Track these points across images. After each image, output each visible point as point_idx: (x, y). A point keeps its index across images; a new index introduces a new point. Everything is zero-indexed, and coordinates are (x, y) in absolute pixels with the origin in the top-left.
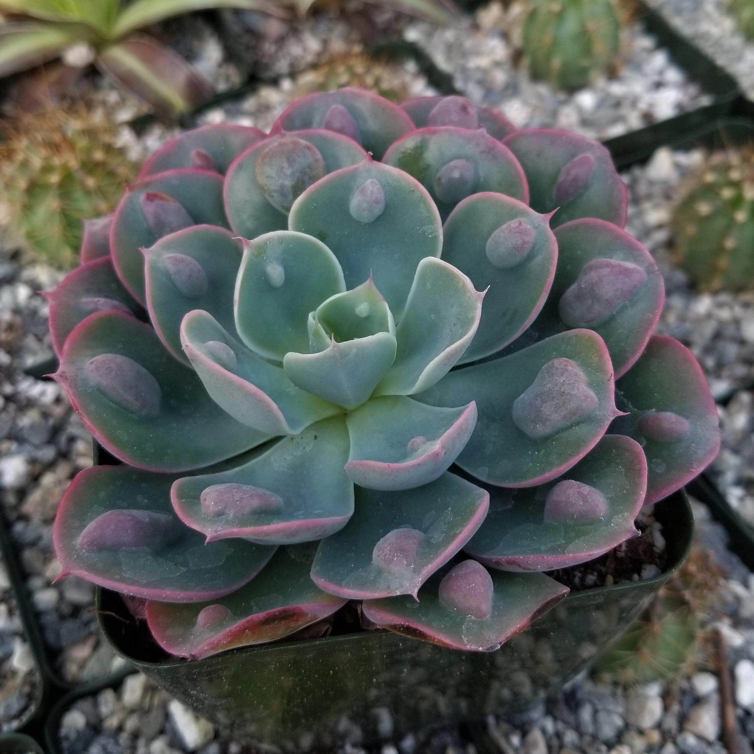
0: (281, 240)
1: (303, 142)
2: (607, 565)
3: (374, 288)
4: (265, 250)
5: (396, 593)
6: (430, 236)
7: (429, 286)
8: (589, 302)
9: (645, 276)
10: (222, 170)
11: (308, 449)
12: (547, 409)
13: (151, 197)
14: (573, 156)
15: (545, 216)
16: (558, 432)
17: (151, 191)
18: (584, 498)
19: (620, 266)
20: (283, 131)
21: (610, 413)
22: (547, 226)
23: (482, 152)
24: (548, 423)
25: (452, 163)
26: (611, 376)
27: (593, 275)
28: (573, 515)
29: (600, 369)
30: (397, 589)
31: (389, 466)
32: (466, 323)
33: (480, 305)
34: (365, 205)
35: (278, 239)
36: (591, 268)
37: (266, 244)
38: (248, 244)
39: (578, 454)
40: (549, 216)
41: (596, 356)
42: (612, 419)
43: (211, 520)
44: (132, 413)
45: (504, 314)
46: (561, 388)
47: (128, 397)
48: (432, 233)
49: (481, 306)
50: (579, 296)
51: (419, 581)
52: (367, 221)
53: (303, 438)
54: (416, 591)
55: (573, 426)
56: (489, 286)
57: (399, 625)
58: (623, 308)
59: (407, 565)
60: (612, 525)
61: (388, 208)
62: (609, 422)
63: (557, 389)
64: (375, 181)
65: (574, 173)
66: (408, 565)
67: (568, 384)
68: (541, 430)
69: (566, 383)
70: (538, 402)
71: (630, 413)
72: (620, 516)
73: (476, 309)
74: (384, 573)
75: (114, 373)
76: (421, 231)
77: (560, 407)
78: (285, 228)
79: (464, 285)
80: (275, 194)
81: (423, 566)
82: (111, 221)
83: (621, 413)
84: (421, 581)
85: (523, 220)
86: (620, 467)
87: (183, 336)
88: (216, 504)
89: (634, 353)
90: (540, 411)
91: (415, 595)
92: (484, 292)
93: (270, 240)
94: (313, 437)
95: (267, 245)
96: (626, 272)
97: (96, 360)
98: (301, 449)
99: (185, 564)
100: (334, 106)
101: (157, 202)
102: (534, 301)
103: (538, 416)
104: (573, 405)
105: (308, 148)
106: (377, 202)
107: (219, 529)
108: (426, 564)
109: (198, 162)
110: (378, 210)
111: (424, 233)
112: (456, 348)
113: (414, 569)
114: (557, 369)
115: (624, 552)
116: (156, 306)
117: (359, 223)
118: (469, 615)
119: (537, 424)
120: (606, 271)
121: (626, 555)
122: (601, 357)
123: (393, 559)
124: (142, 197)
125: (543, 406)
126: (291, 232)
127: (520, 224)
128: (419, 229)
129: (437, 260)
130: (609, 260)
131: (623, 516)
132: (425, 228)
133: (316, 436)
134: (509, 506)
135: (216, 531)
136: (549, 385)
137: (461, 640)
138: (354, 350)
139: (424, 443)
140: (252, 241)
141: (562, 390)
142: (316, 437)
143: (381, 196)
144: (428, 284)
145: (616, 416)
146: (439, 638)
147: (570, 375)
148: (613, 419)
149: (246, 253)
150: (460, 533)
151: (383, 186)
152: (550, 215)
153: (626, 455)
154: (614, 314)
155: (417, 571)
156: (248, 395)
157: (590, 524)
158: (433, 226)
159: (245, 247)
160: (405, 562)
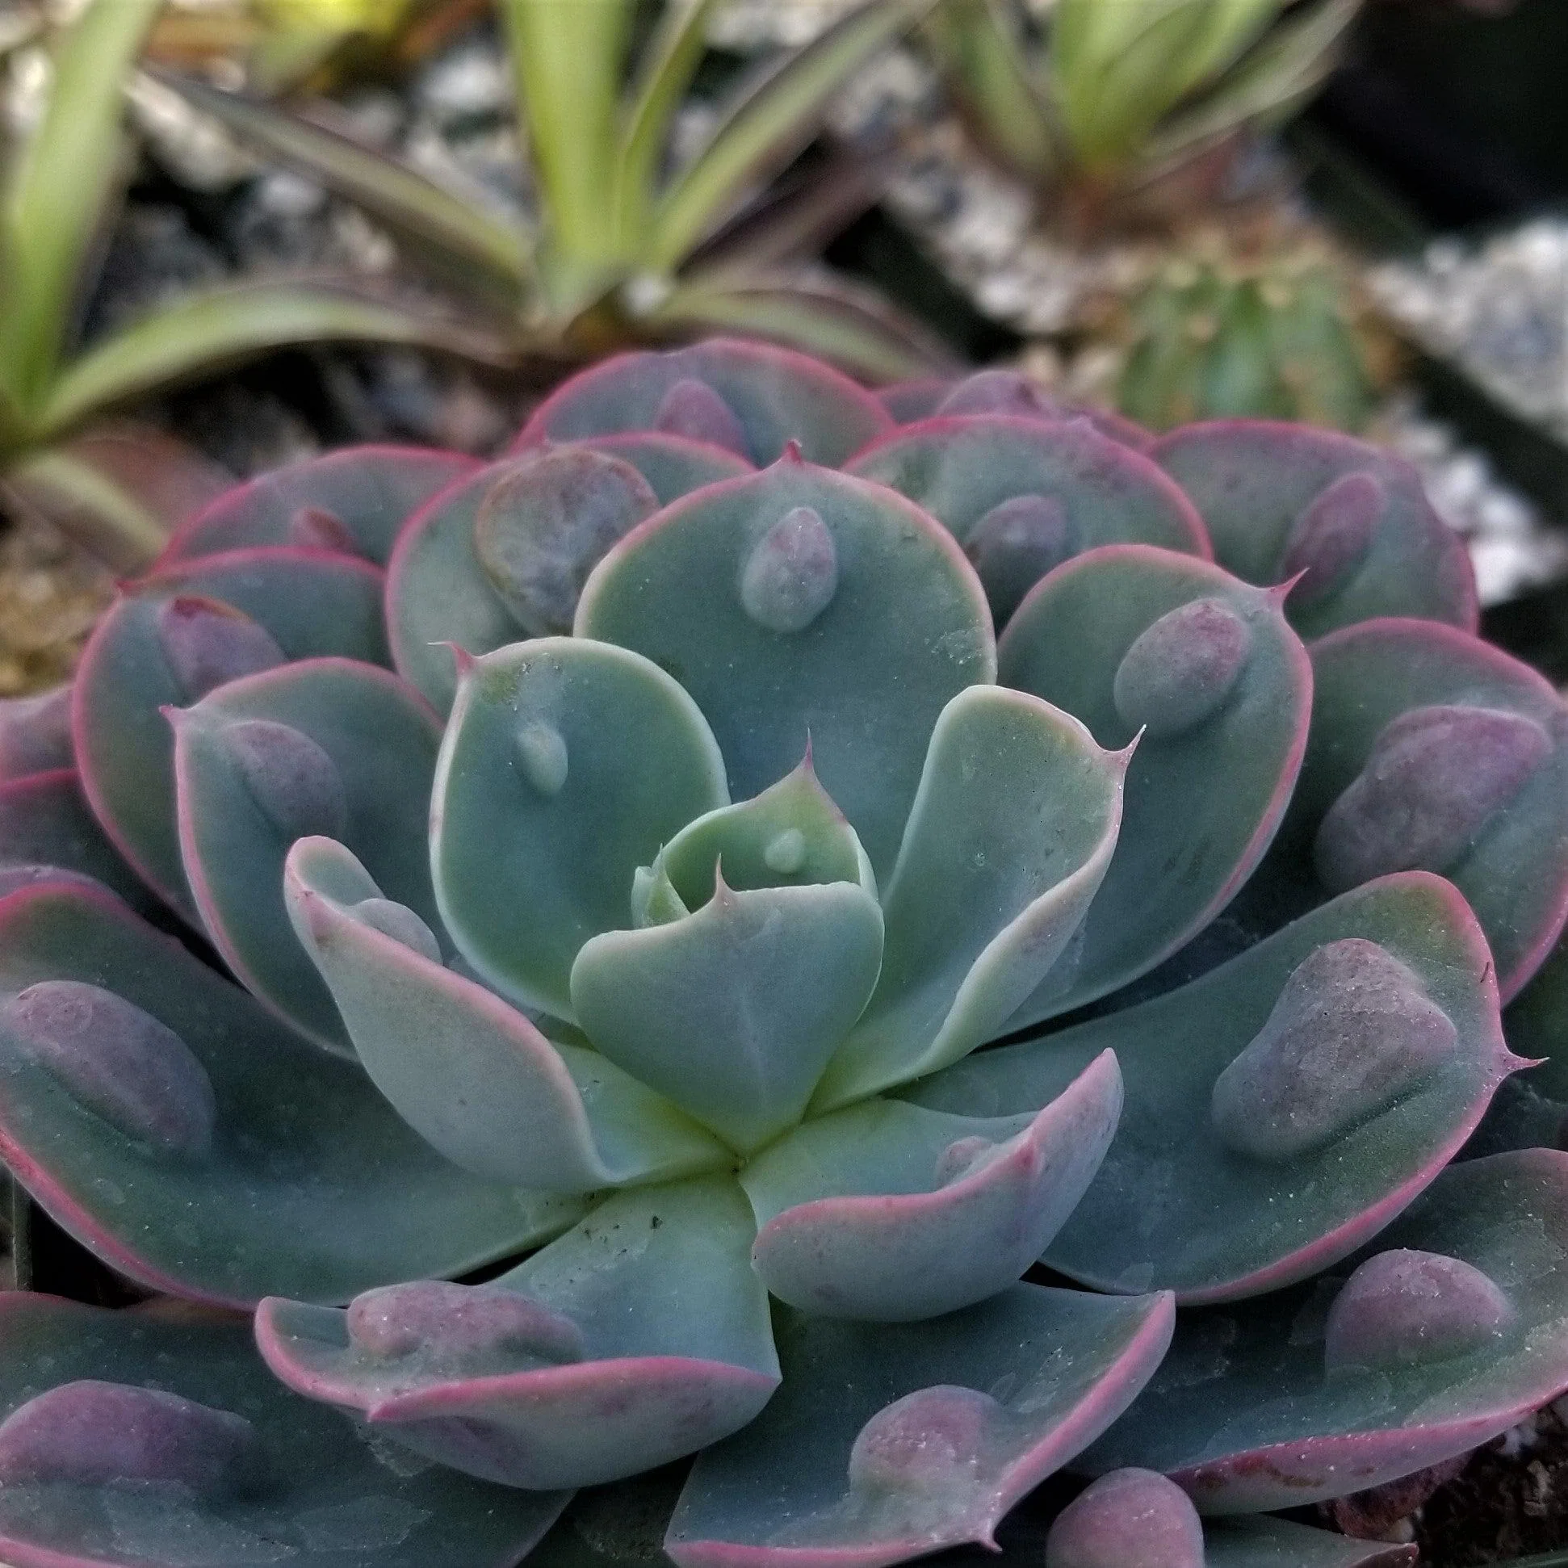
0: (560, 664)
1: (605, 459)
2: (1500, 1545)
3: (816, 787)
4: (514, 686)
5: (931, 1539)
6: (961, 662)
7: (967, 771)
8: (1403, 816)
9: (1547, 738)
10: (377, 558)
11: (636, 1252)
12: (1315, 1066)
13: (185, 609)
14: (1323, 483)
15: (1272, 591)
16: (1349, 1127)
17: (188, 593)
18: (1444, 1281)
19: (1479, 716)
20: (547, 441)
21: (1492, 1064)
22: (1279, 615)
23: (1084, 476)
24: (1321, 1103)
25: (1007, 505)
26: (1487, 968)
27: (1410, 747)
28: (1415, 1330)
29: (1454, 955)
30: (930, 1529)
31: (889, 1204)
32: (1081, 838)
33: (1118, 786)
34: (785, 575)
35: (552, 660)
36: (1400, 731)
37: (517, 669)
38: (471, 665)
39: (1413, 1173)
40: (1282, 591)
41: (1439, 928)
42: (1500, 1078)
43: (379, 1367)
44: (139, 1137)
45: (1171, 864)
46: (1352, 1005)
47: (126, 1096)
48: (968, 651)
49: (1121, 787)
50: (1374, 807)
51: (997, 1498)
52: (789, 623)
53: (618, 1227)
54: (988, 1526)
55: (1394, 1105)
56: (1145, 726)
58: (1497, 825)
59: (958, 1461)
61: (844, 586)
62: (1493, 1088)
63: (1342, 1010)
64: (810, 510)
65: (1328, 528)
66: (960, 1460)
67: (1371, 992)
68: (1303, 1125)
69: (1364, 990)
70: (1290, 1054)
71: (1547, 1058)
72: (1548, 1326)
73: (1109, 797)
74: (891, 1494)
75: (86, 1023)
76: (937, 652)
77: (1356, 1052)
78: (567, 631)
79: (1071, 742)
80: (530, 592)
81: (1004, 1461)
82: (70, 693)
83: (1523, 1063)
84: (1002, 1498)
85: (1213, 600)
86: (1530, 1215)
88: (394, 1319)
89: (1534, 940)
90: (1298, 1073)
91: (988, 1539)
92: (1131, 745)
93: (529, 660)
94: (649, 1223)
95: (521, 673)
96: (1500, 731)
97: (34, 991)
98: (615, 1252)
99: (294, 1540)
100: (682, 383)
101: (201, 618)
102: (1254, 809)
103: (1292, 1088)
104: (1391, 1045)
105: (613, 469)
106: (817, 565)
107: (407, 1385)
108: (1014, 1456)
109: (314, 537)
110: (820, 590)
111: (944, 653)
112: (1059, 901)
113: (979, 1468)
114: (1335, 964)
115: (1545, 1501)
116: (207, 851)
117: (766, 632)
119: (1291, 1110)
120: (1443, 731)
121: (1551, 1510)
122: (1453, 927)
123: (914, 1449)
124: (159, 609)
125: (1304, 1059)
126: (580, 643)
127: (1207, 608)
128: (932, 644)
129: (987, 691)
130: (1448, 707)
131: (1555, 1326)
132: (948, 638)
133: (655, 1220)
134: (1217, 1373)
135: (397, 1392)
136: (1318, 1006)
138: (776, 914)
139: (984, 1147)
140: (480, 657)
141: (1356, 1010)
142: (655, 1222)
143: (828, 550)
144: (965, 768)
145: (1511, 1069)
147: (1372, 973)
148: (1503, 1078)
150: (1103, 1375)
151: (835, 525)
152: (1284, 587)
153: (1543, 1184)
154: (1471, 846)
155: (985, 1474)
156: (479, 1027)
157: (1464, 1352)
158: (968, 633)
159: (463, 671)
160: (951, 1452)
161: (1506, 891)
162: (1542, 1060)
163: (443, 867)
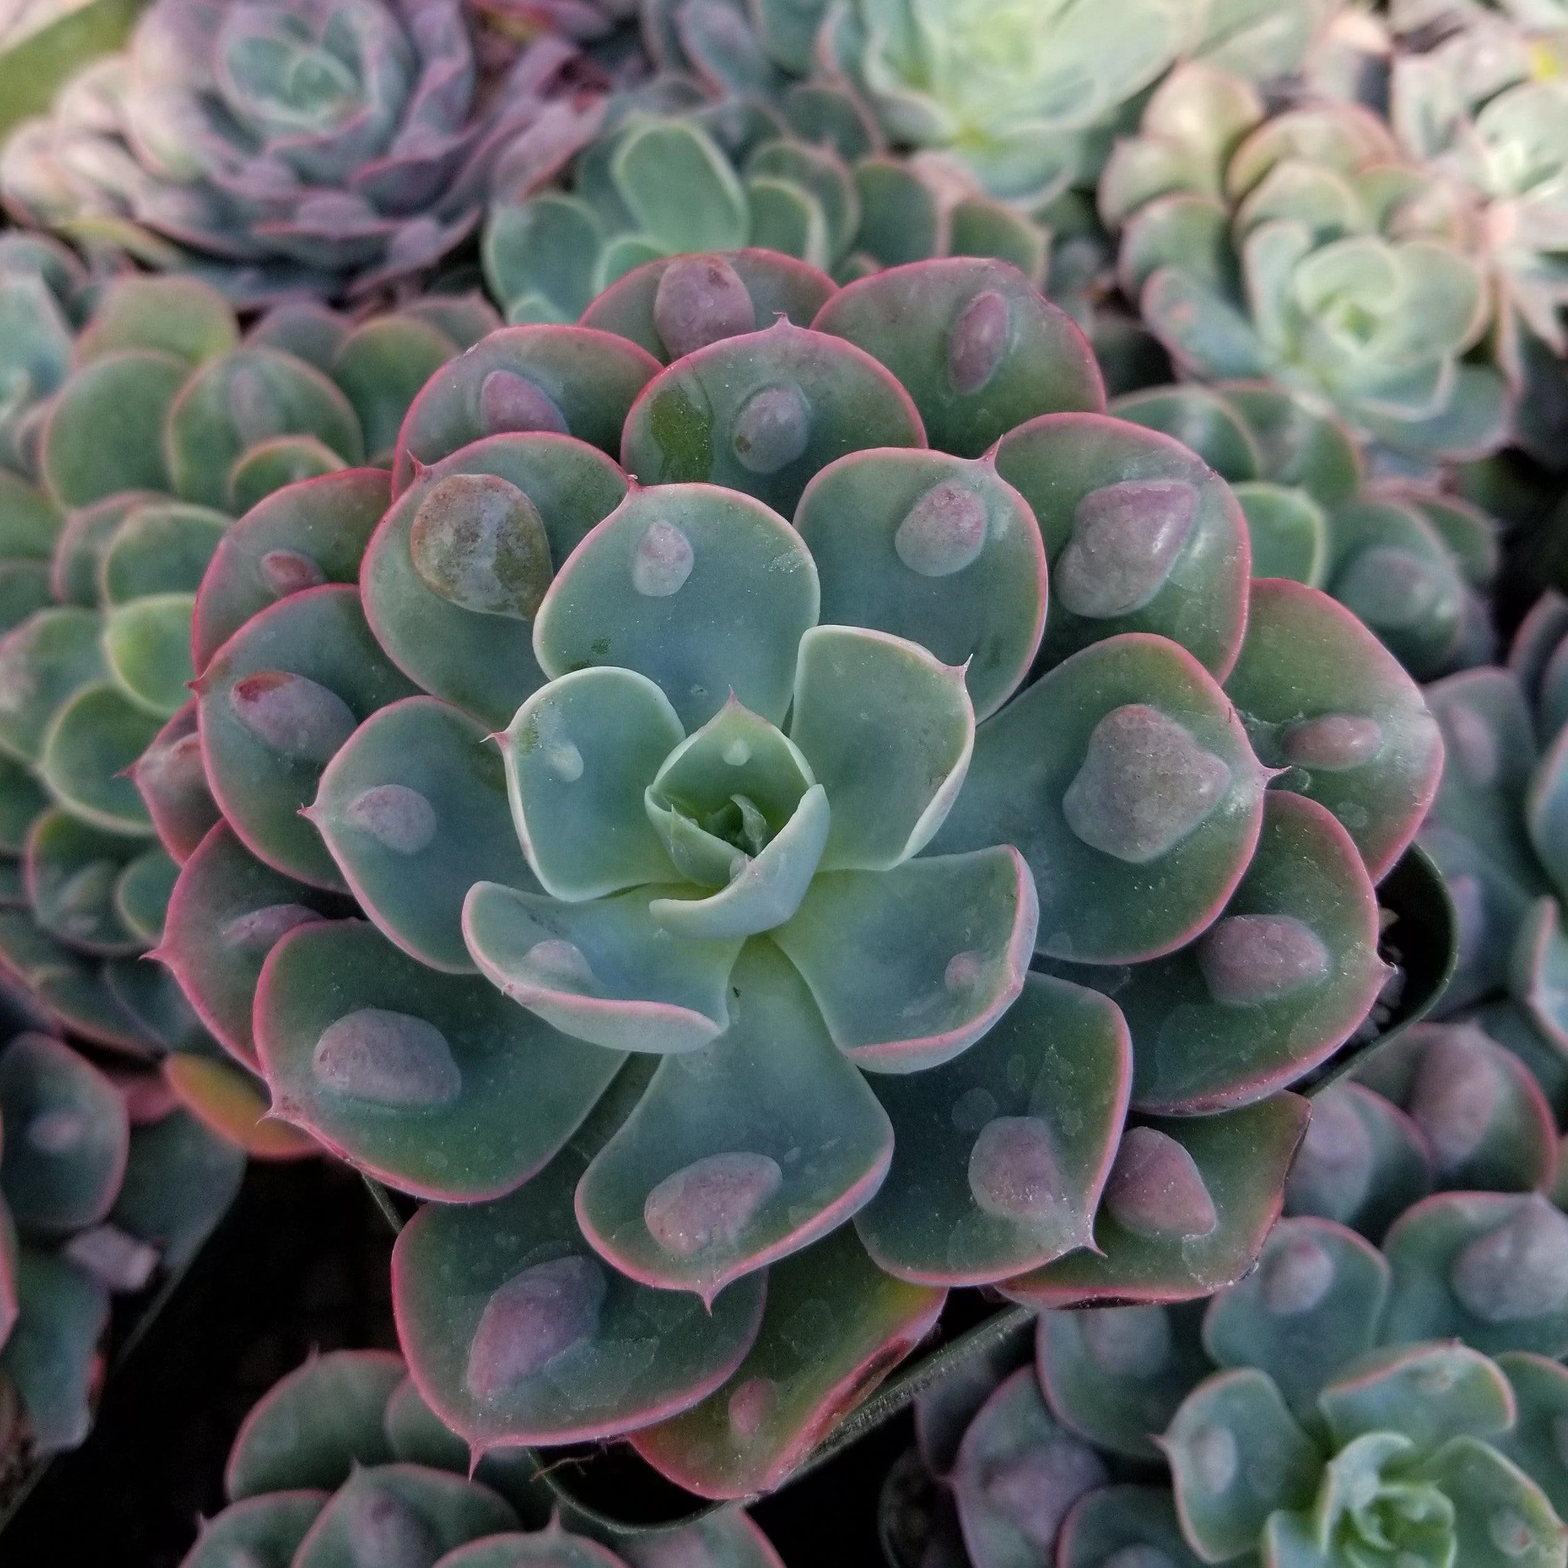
0: (552, 697)
1: (474, 478)
4: (535, 733)
6: (792, 570)
8: (1117, 574)
13: (249, 691)
15: (984, 460)
16: (1179, 843)
17: (240, 678)
22: (997, 477)
24: (1157, 836)
27: (1105, 526)
29: (1204, 704)
30: (1056, 1247)
33: (964, 690)
35: (547, 701)
37: (531, 720)
38: (505, 738)
40: (992, 457)
41: (1186, 684)
42: (1263, 787)
46: (1155, 768)
49: (967, 690)
50: (1094, 569)
51: (1089, 1219)
54: (1091, 1238)
56: (972, 655)
57: (1081, 1302)
59: (1055, 1201)
60: (1345, 974)
61: (701, 554)
62: (1262, 796)
63: (1148, 772)
64: (663, 523)
66: (1058, 1200)
67: (1164, 757)
69: (1159, 755)
72: (1351, 952)
73: (960, 699)
76: (772, 569)
79: (917, 661)
80: (469, 593)
81: (1083, 1192)
84: (1092, 1218)
85: (952, 485)
86: (1306, 859)
87: (478, 957)
88: (687, 1233)
91: (1092, 1245)
92: (964, 665)
93: (534, 710)
96: (1164, 501)
101: (263, 696)
104: (1191, 793)
105: (488, 486)
108: (1088, 1187)
112: (955, 780)
113: (1070, 1201)
114: (1130, 733)
118: (1187, 1236)
120: (1126, 511)
122: (1194, 681)
124: (232, 698)
128: (767, 567)
130: (1119, 486)
131: (1355, 950)
132: (777, 561)
136: (1131, 770)
137: (1194, 1284)
139: (978, 971)
140: (508, 729)
141: (1160, 772)
143: (685, 545)
145: (1269, 779)
146: (1160, 1297)
147: (1159, 738)
148: (1266, 786)
149: (510, 757)
152: (993, 454)
153: (1305, 832)
155: (1077, 1204)
158: (791, 554)
159: (505, 746)
160: (1049, 1197)
161: (1200, 601)
162: (1287, 768)
163: (541, 869)
